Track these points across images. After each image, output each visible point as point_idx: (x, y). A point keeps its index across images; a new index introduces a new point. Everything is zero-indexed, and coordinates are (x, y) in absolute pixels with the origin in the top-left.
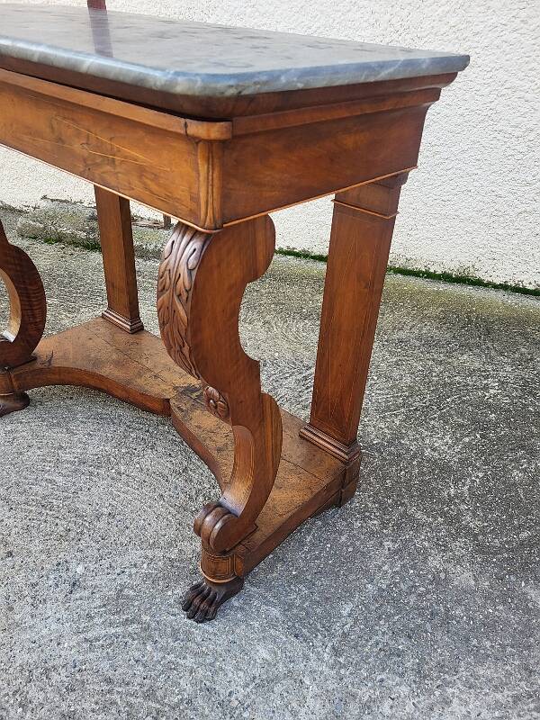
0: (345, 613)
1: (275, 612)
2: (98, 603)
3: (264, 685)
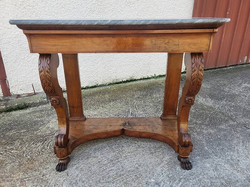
0: (207, 149)
1: (198, 157)
2: (168, 183)
3: (216, 169)
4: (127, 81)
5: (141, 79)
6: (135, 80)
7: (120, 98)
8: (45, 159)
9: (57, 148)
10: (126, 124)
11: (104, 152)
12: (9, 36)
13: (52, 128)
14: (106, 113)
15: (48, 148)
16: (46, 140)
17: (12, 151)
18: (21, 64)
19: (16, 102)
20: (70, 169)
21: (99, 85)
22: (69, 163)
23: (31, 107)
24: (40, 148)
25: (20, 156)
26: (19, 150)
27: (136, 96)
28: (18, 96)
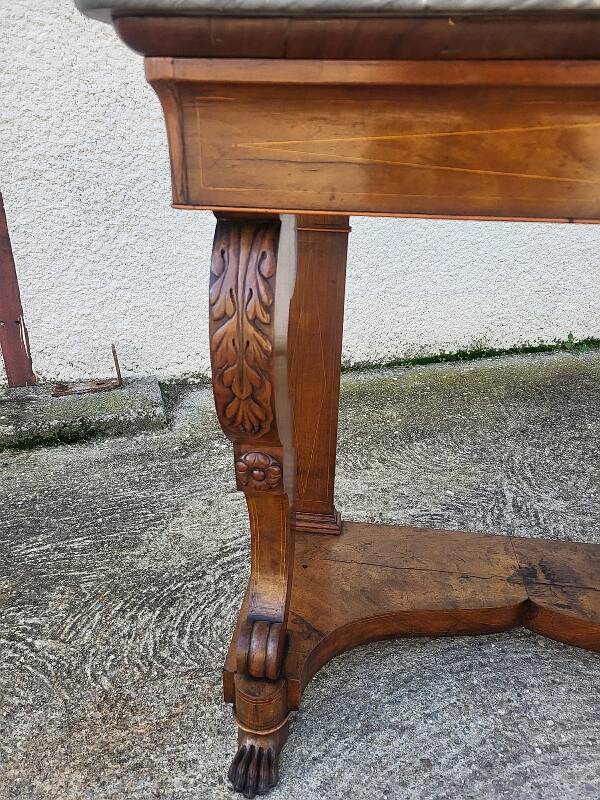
4: (462, 356)
5: (513, 351)
6: (491, 354)
7: (446, 429)
8: (177, 705)
9: (239, 681)
10: (532, 573)
11: (437, 706)
12: (40, 149)
13: (193, 545)
14: (405, 491)
15: (185, 642)
16: (174, 600)
17: (38, 643)
18: (78, 263)
19: (52, 414)
20: (296, 788)
21: (352, 364)
22: (286, 750)
23: (105, 435)
24: (149, 639)
25: (69, 672)
26: (63, 641)
27: (512, 425)
28: (62, 388)
